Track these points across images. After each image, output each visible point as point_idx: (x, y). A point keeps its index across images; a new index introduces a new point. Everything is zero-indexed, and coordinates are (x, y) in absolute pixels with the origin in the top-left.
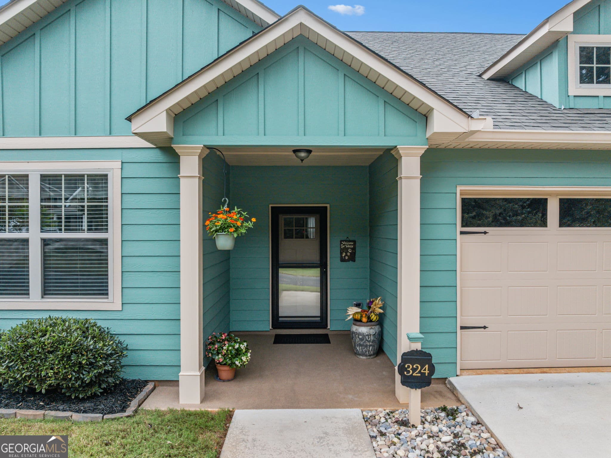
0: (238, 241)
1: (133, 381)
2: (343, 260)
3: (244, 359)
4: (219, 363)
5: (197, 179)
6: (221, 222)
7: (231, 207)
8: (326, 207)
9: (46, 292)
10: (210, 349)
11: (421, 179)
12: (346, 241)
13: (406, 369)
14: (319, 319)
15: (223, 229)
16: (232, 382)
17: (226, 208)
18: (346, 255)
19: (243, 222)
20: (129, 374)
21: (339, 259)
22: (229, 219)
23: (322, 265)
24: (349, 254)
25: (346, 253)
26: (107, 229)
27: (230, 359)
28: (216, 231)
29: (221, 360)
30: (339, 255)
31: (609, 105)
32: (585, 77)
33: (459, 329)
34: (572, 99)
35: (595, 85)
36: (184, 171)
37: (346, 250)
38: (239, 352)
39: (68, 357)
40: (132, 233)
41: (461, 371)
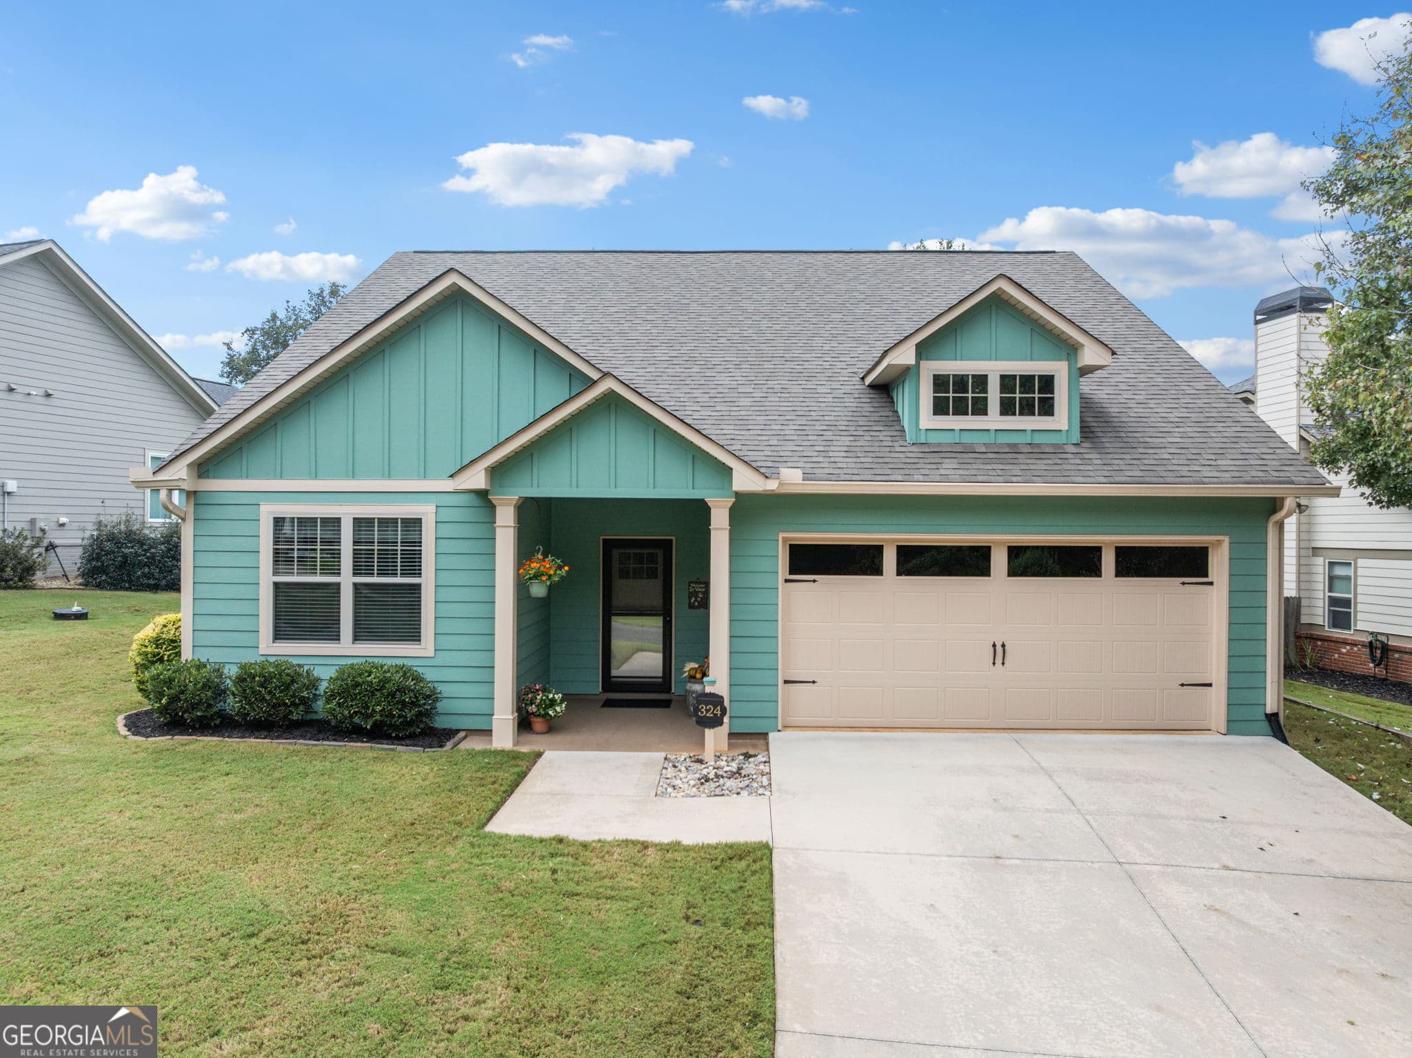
0: (550, 588)
1: (445, 729)
2: (691, 606)
3: (558, 709)
4: (533, 713)
5: (512, 529)
6: (534, 571)
7: (545, 555)
8: (671, 540)
9: (357, 638)
10: (524, 699)
11: (730, 530)
12: (696, 583)
13: (700, 710)
14: (661, 680)
15: (537, 576)
16: (546, 735)
17: (540, 556)
18: (696, 600)
19: (556, 570)
20: (440, 723)
21: (687, 606)
22: (542, 568)
23: (666, 614)
24: (699, 599)
25: (696, 598)
26: (420, 574)
27: (544, 709)
28: (530, 579)
29: (535, 710)
30: (687, 601)
31: (967, 439)
32: (940, 408)
33: (780, 682)
34: (923, 433)
35: (951, 417)
36: (500, 521)
37: (696, 594)
38: (553, 703)
39: (393, 695)
40: (446, 578)
41: (785, 727)
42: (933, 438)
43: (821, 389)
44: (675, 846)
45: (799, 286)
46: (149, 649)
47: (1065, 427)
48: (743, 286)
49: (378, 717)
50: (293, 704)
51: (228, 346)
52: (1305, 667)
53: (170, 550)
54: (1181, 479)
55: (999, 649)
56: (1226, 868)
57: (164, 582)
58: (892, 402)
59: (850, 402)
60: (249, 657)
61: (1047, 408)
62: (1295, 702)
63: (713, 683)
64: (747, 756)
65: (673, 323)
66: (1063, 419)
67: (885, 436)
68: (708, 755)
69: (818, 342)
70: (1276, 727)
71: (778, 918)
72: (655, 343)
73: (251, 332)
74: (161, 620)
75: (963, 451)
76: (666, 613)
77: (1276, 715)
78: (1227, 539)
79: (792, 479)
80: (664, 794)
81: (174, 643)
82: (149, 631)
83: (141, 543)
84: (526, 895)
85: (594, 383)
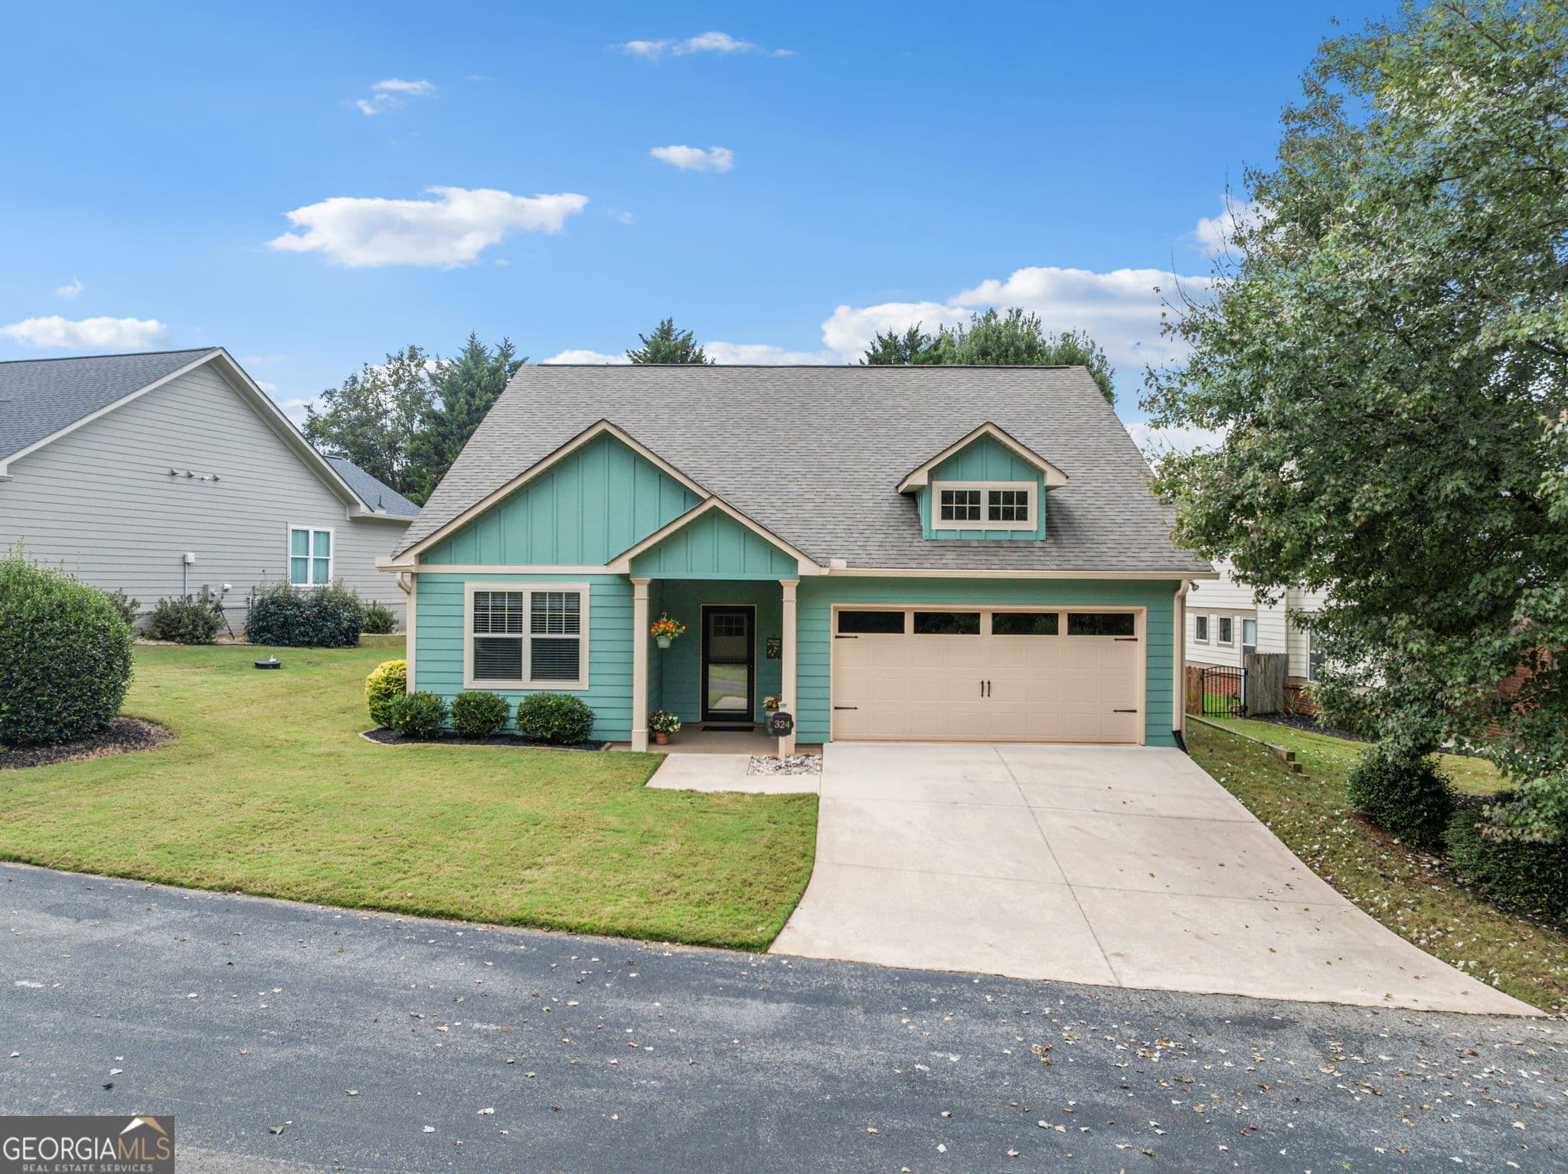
0: (672, 642)
1: (598, 740)
2: (769, 657)
3: (675, 727)
4: (658, 731)
5: (646, 601)
6: (661, 629)
7: (669, 619)
8: (754, 607)
9: (534, 677)
10: (652, 721)
11: (797, 602)
12: (772, 639)
13: (776, 724)
14: (746, 712)
15: (663, 633)
16: (668, 745)
17: (665, 619)
18: (772, 652)
19: (676, 629)
20: (595, 735)
21: (765, 656)
22: (666, 628)
24: (774, 651)
25: (772, 650)
26: (579, 632)
27: (666, 727)
28: (658, 635)
29: (659, 729)
30: (766, 653)
31: (966, 537)
32: (946, 514)
33: (832, 708)
34: (934, 533)
35: (954, 521)
36: (637, 596)
37: (772, 647)
38: (671, 723)
39: (566, 714)
40: (597, 635)
41: (836, 740)
42: (942, 536)
43: (865, 496)
44: (762, 794)
45: (855, 402)
46: (383, 686)
47: (1035, 528)
48: (810, 401)
49: (555, 729)
50: (497, 721)
51: (309, 408)
52: (1288, 713)
53: (320, 612)
54: (1110, 568)
55: (986, 685)
56: (1095, 811)
57: (315, 640)
58: (916, 506)
59: (886, 507)
60: (459, 690)
61: (1022, 515)
62: (1222, 729)
63: (785, 705)
64: (807, 756)
65: (754, 437)
66: (1034, 522)
67: (907, 534)
68: (781, 755)
69: (866, 454)
70: (1179, 740)
71: (820, 824)
72: (741, 455)
73: (330, 394)
74: (387, 665)
75: (961, 546)
76: (749, 662)
77: (1179, 732)
78: (1145, 609)
79: (839, 566)
80: (753, 774)
81: (401, 682)
82: (378, 673)
83: (298, 606)
84: (677, 812)
85: (704, 501)
